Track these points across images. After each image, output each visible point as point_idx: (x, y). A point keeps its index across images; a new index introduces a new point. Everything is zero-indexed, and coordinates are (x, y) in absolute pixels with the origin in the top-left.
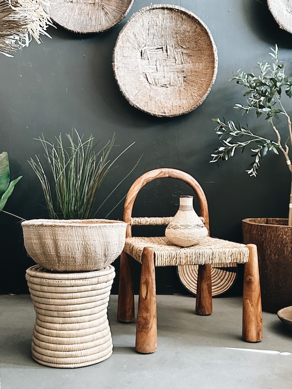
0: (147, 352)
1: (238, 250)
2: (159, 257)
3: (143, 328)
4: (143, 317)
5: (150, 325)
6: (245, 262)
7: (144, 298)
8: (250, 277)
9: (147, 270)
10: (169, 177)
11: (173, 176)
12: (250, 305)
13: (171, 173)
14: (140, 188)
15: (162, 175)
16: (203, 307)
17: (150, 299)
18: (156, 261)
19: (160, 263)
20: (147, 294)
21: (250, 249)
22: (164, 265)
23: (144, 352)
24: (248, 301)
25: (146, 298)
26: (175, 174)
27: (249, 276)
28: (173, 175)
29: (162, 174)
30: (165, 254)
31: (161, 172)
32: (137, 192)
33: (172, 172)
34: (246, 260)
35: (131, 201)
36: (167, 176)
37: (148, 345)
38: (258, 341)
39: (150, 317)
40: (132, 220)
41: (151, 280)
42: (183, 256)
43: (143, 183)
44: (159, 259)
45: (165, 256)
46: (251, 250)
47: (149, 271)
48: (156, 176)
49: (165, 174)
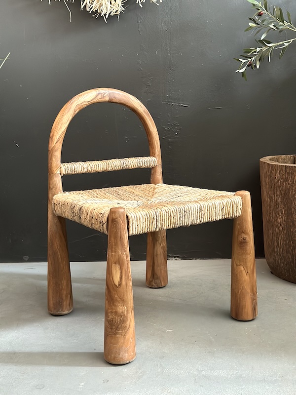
0: (125, 362)
1: (229, 200)
2: (134, 222)
3: (117, 328)
4: (116, 313)
5: (128, 323)
6: (238, 215)
7: (117, 284)
8: (244, 236)
9: (119, 243)
10: (110, 102)
11: (114, 100)
12: (244, 273)
13: (112, 95)
14: (71, 118)
15: (99, 99)
16: (157, 278)
17: (126, 284)
18: (131, 229)
19: (135, 230)
20: (121, 278)
21: (243, 197)
22: (141, 232)
23: (121, 363)
24: (242, 268)
25: (120, 284)
26: (117, 96)
27: (243, 234)
28: (115, 97)
30: (141, 216)
31: (99, 94)
32: (66, 125)
33: (113, 93)
34: (239, 214)
35: (59, 139)
36: (107, 99)
37: (127, 351)
38: (254, 318)
39: (127, 311)
40: (63, 168)
41: (125, 257)
42: (165, 217)
43: (75, 111)
44: (134, 225)
45: (142, 219)
46: (245, 200)
47: (122, 244)
48: (91, 99)
49: (104, 97)
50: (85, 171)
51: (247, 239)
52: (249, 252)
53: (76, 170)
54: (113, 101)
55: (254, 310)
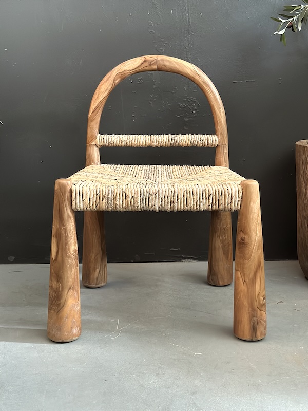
0: (57, 341)
2: (78, 196)
3: (52, 304)
4: (52, 287)
5: (62, 301)
6: (234, 209)
8: (242, 235)
10: (159, 70)
11: (164, 68)
12: (242, 280)
13: (161, 62)
15: (146, 67)
17: (63, 261)
18: (73, 203)
22: (89, 208)
24: (239, 275)
26: (167, 64)
27: (242, 233)
28: (164, 65)
29: (146, 64)
30: (88, 191)
31: (145, 61)
32: (105, 94)
33: (163, 60)
35: (95, 109)
36: (155, 67)
37: (60, 330)
38: (254, 339)
39: (62, 288)
40: (98, 139)
41: (63, 232)
43: (115, 80)
44: (78, 199)
47: (61, 218)
48: (135, 67)
49: (150, 65)
50: (124, 144)
51: (246, 240)
52: (248, 256)
53: (112, 142)
54: (162, 69)
55: (254, 329)
